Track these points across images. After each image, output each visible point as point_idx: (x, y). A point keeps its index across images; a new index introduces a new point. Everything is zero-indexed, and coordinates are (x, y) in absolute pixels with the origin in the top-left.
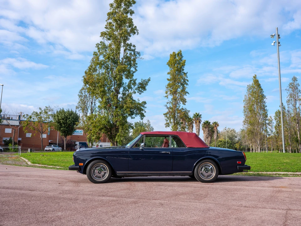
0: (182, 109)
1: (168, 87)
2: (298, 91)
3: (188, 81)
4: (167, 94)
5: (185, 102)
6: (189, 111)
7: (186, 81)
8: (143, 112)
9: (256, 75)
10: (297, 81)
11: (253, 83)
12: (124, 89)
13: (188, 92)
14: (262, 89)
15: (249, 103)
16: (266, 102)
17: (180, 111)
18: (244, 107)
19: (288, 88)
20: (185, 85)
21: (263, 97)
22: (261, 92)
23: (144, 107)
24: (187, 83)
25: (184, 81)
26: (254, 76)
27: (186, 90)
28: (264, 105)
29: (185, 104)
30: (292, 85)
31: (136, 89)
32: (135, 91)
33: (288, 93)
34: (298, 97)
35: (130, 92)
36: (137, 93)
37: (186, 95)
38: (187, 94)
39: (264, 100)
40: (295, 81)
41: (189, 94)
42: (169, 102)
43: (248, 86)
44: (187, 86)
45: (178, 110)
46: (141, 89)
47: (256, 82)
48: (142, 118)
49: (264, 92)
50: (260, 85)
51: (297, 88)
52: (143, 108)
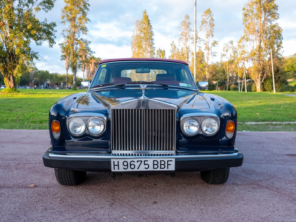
0: (82, 39)
1: (63, 11)
2: (190, 30)
3: (89, 5)
4: (63, 19)
5: (86, 31)
6: (90, 42)
7: (87, 6)
8: (52, 37)
9: (146, 10)
10: (189, 19)
11: (143, 18)
12: (19, 3)
13: (89, 19)
14: (151, 26)
15: (137, 39)
16: (154, 39)
17: (78, 42)
18: (132, 43)
19: (180, 26)
20: (86, 11)
21: (152, 34)
22: (150, 29)
23: (52, 29)
24: (88, 9)
25: (85, 5)
26: (145, 11)
27: (87, 17)
28: (152, 42)
29: (86, 34)
30: (185, 23)
31: (41, 4)
32: (40, 7)
33: (180, 31)
34: (189, 36)
35: (30, 7)
36: (42, 10)
37: (87, 23)
38: (88, 21)
39: (153, 37)
40: (188, 20)
41: (90, 21)
42: (65, 29)
43: (137, 21)
44: (88, 12)
45: (77, 40)
46: (47, 4)
47: (146, 17)
48: (51, 44)
49: (152, 29)
50: (149, 21)
51: (189, 27)
52: (52, 32)
